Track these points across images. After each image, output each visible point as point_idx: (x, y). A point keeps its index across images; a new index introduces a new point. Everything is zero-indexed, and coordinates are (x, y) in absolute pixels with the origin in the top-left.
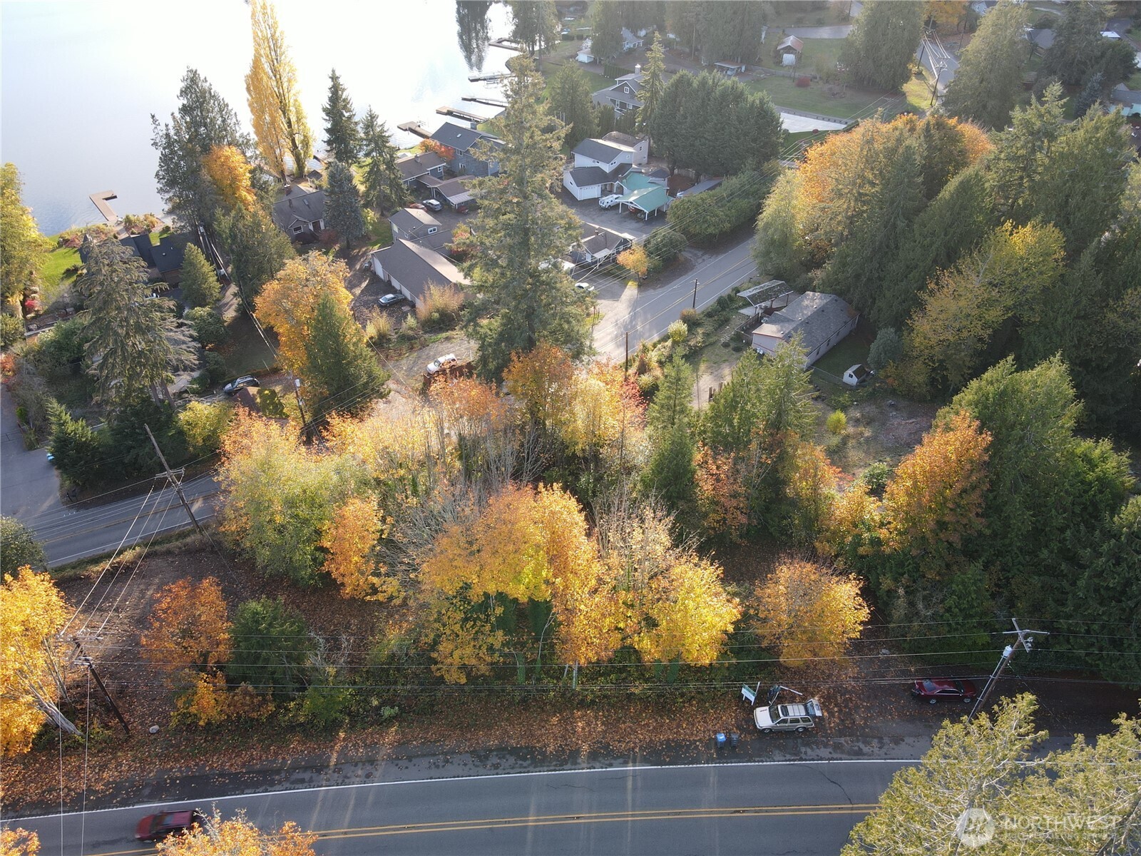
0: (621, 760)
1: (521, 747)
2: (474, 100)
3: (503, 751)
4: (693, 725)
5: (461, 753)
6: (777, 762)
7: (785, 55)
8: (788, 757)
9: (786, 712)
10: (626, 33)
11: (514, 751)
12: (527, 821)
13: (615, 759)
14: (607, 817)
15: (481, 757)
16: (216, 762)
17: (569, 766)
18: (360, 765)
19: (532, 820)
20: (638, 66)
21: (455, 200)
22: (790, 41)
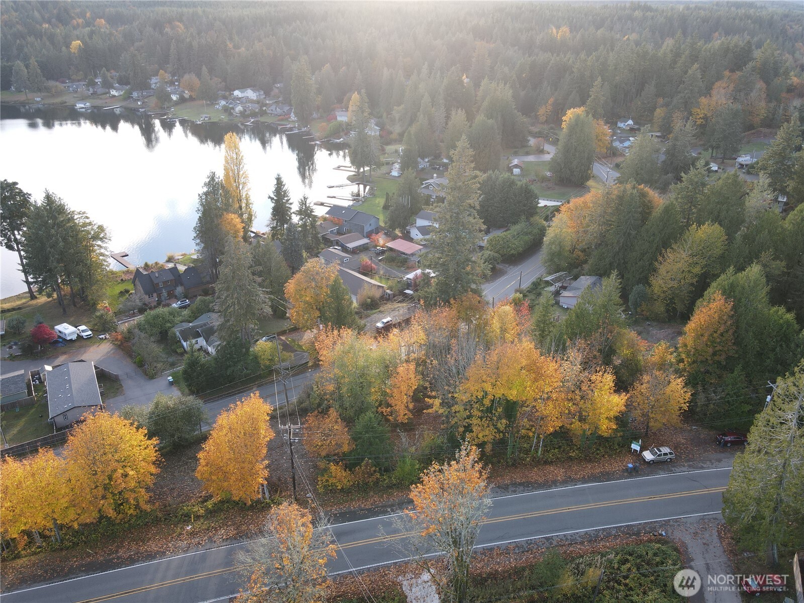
0: (580, 482)
1: (524, 482)
2: (335, 197)
3: (515, 484)
4: (611, 465)
6: (662, 475)
7: (514, 170)
8: (667, 473)
9: (660, 451)
10: (419, 159)
11: (520, 484)
13: (577, 482)
16: (355, 505)
17: (554, 487)
19: (544, 512)
20: (435, 175)
21: (351, 245)
22: (516, 162)
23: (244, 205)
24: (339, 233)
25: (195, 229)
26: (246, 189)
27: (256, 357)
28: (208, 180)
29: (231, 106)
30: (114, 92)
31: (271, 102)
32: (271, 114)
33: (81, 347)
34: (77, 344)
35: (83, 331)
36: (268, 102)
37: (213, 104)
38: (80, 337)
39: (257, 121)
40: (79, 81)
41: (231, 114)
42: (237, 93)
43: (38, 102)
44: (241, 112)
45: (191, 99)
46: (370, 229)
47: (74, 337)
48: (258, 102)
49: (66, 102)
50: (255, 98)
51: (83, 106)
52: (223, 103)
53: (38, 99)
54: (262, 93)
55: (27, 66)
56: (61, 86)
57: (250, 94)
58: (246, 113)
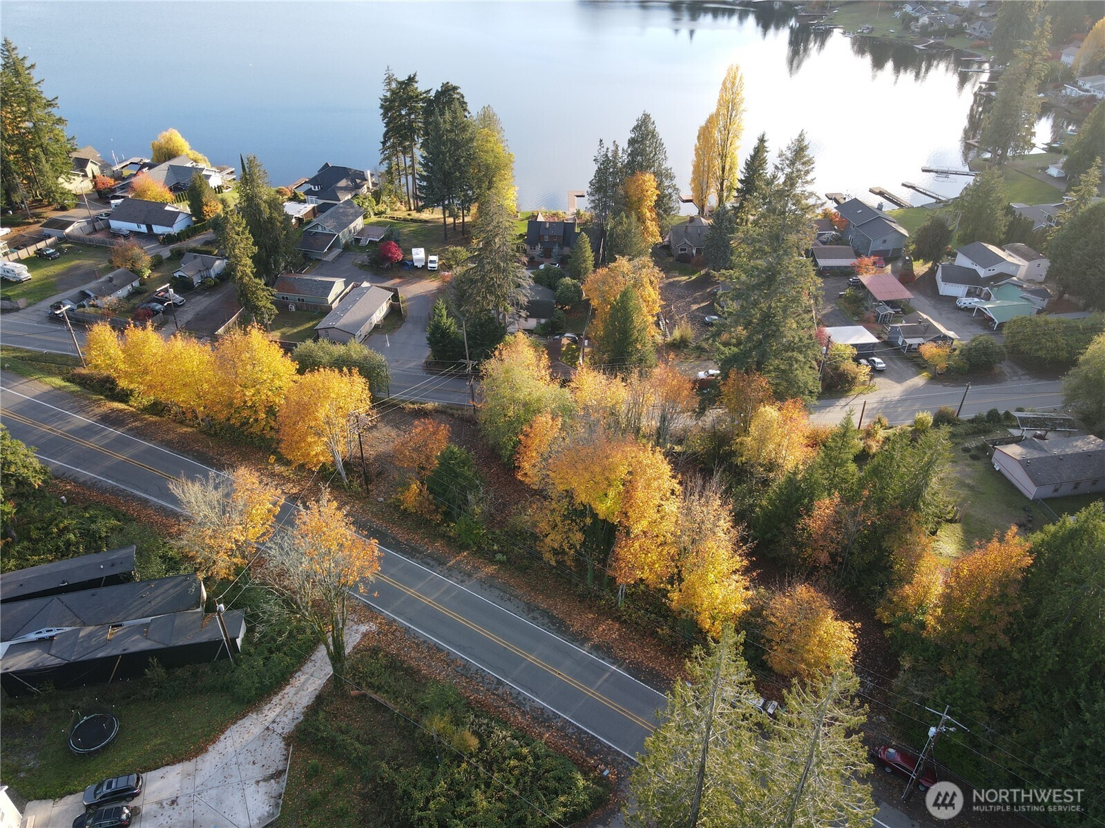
0: (612, 661)
1: (558, 617)
2: (913, 187)
5: (520, 600)
11: (552, 617)
12: (528, 657)
13: (609, 657)
14: (576, 684)
15: (530, 609)
16: (395, 531)
18: (462, 574)
19: (531, 658)
21: (824, 262)
28: (637, 123)
33: (419, 277)
35: (432, 262)
38: (422, 266)
39: (938, 43)
47: (419, 265)
52: (908, 7)
58: (931, 29)
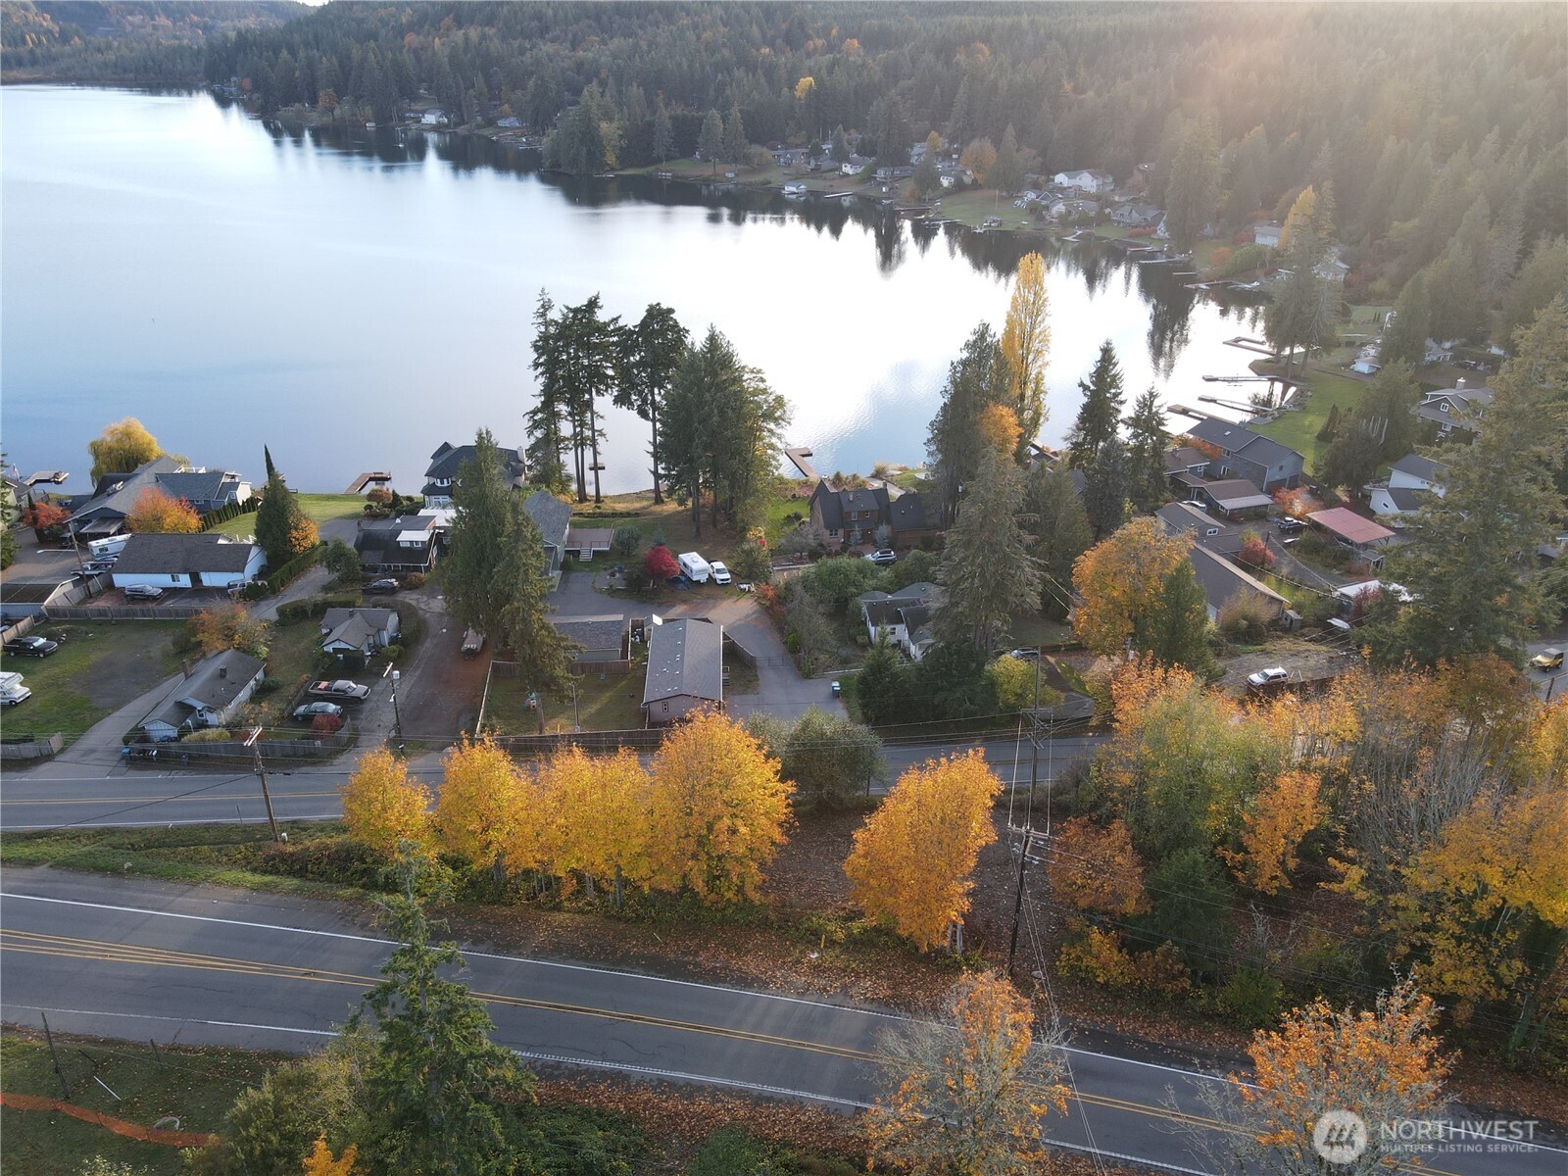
2: (1214, 401)
10: (1429, 342)
20: (1461, 380)
23: (1029, 393)
24: (1210, 475)
25: (932, 424)
26: (1040, 363)
27: (992, 684)
28: (972, 338)
29: (1044, 203)
30: (847, 169)
31: (1123, 199)
32: (1119, 223)
33: (709, 597)
34: (706, 591)
35: (719, 571)
36: (1117, 198)
37: (1012, 198)
38: (711, 580)
39: (1088, 234)
40: (797, 146)
41: (1041, 218)
42: (1061, 179)
43: (729, 180)
44: (1061, 216)
45: (975, 185)
46: (1278, 477)
47: (703, 578)
48: (1097, 198)
49: (769, 183)
50: (1093, 190)
51: (794, 189)
52: (1031, 195)
53: (730, 175)
54: (1110, 179)
55: (724, 119)
56: (768, 154)
57: (1087, 181)
58: (1071, 218)
